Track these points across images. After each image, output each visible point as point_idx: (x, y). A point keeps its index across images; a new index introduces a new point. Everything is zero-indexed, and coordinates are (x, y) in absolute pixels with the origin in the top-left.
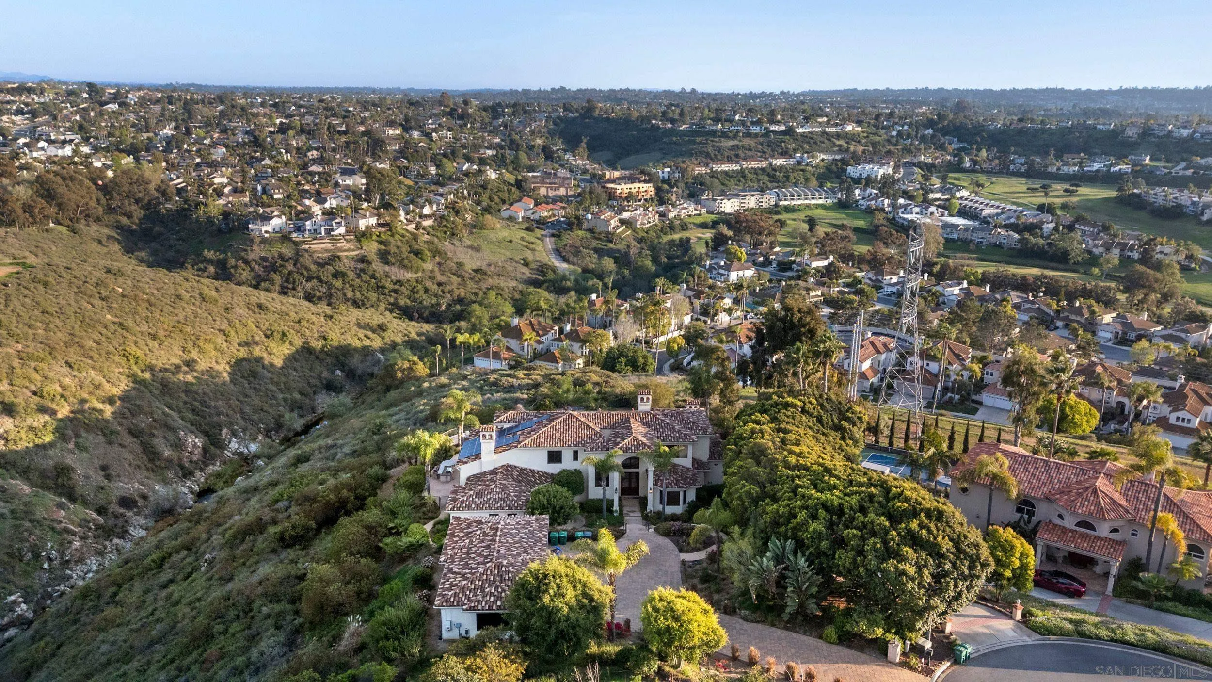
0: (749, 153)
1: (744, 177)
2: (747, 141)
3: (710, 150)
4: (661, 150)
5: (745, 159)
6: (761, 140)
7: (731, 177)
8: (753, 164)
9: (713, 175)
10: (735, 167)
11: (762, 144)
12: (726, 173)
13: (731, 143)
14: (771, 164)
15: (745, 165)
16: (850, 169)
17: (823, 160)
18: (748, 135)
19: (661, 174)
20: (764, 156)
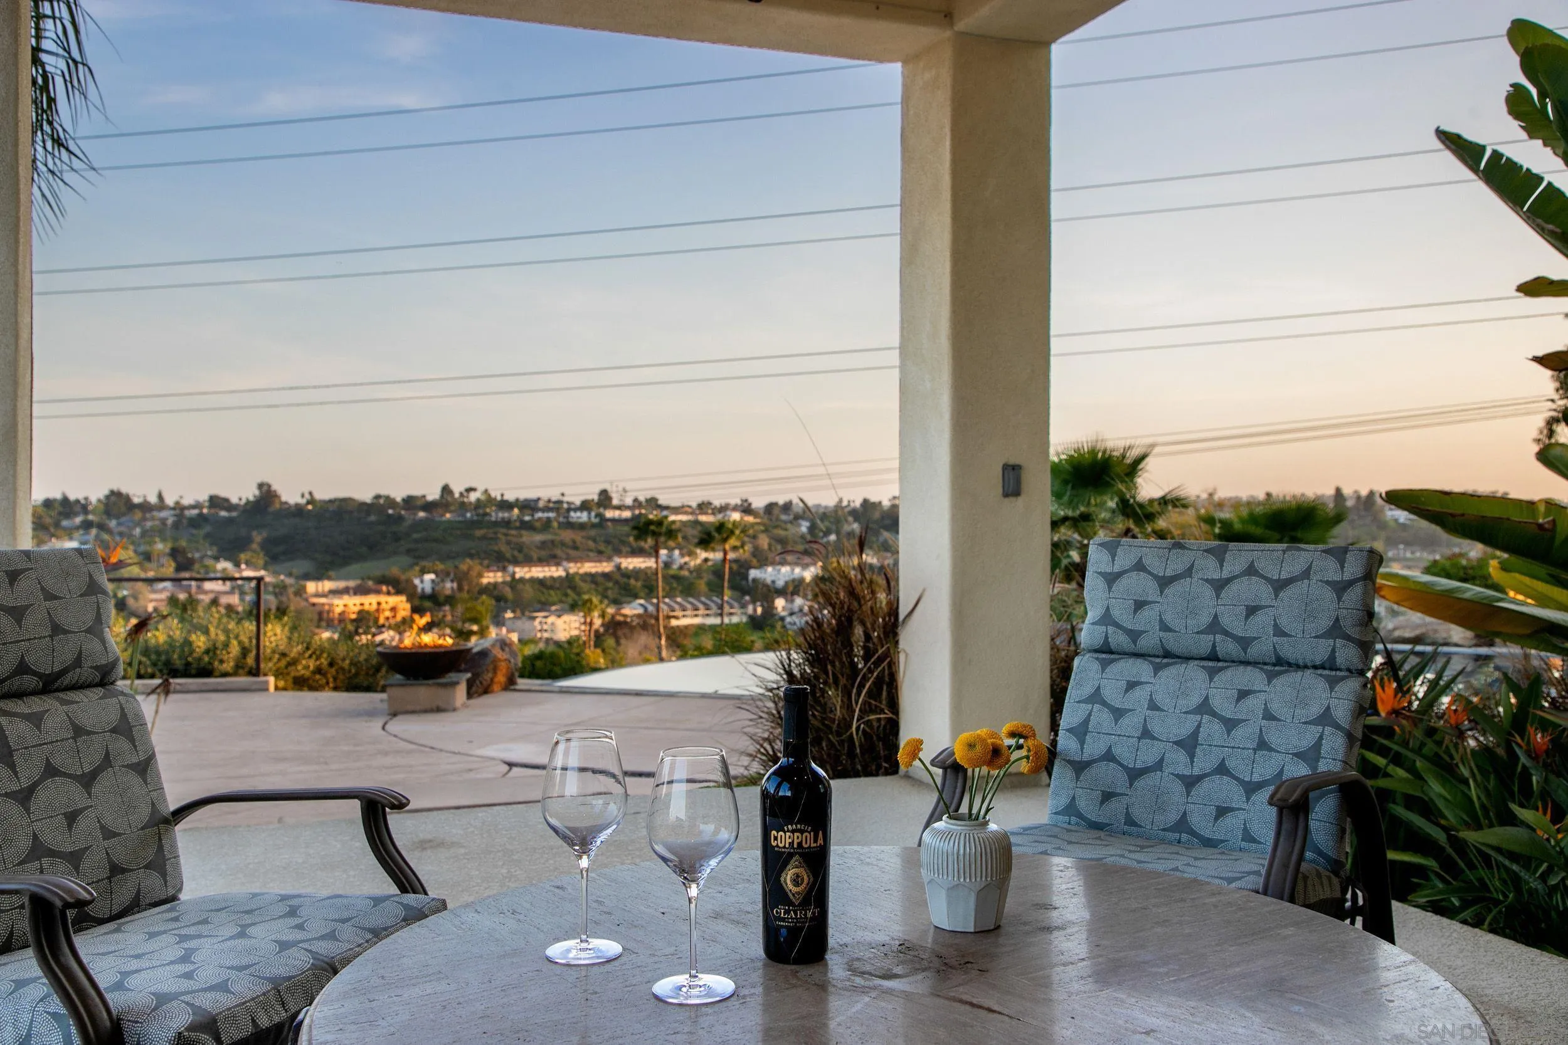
0: (572, 553)
1: (574, 588)
2: (567, 535)
3: (504, 548)
4: (409, 552)
5: (570, 559)
6: (593, 533)
7: (551, 588)
8: (589, 567)
9: (515, 583)
10: (556, 572)
11: (594, 541)
12: (541, 583)
13: (538, 538)
14: (618, 567)
15: (573, 568)
16: (753, 573)
17: (706, 560)
18: (570, 525)
19: (420, 587)
20: (600, 555)
